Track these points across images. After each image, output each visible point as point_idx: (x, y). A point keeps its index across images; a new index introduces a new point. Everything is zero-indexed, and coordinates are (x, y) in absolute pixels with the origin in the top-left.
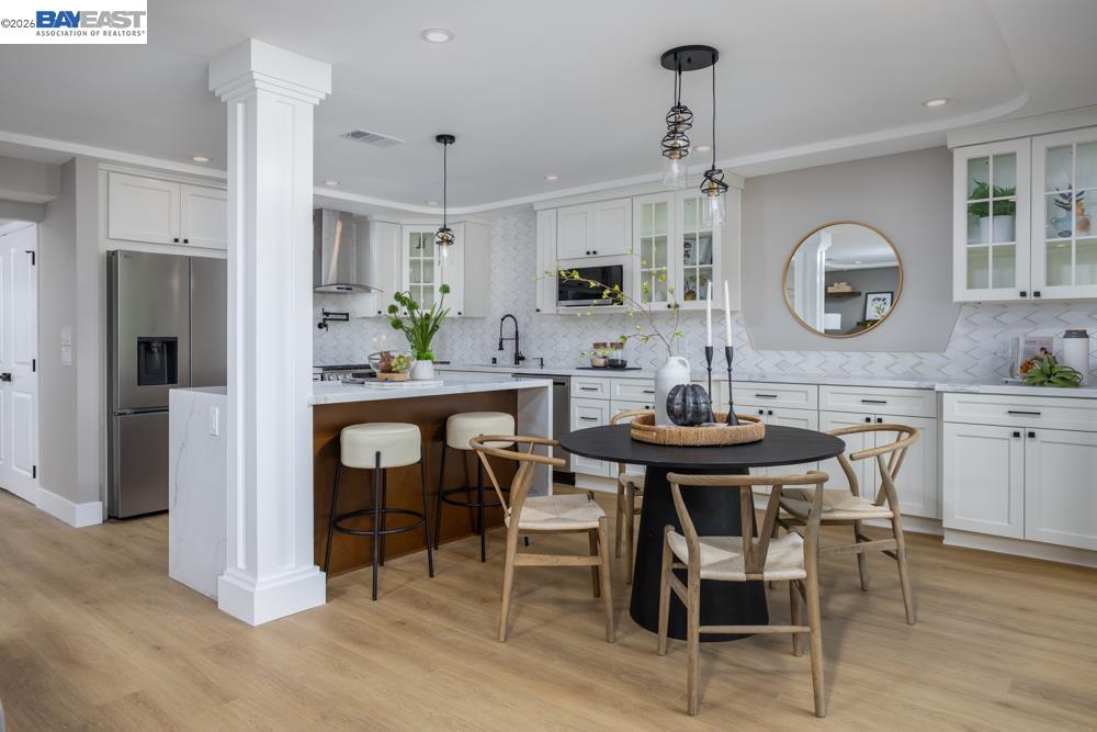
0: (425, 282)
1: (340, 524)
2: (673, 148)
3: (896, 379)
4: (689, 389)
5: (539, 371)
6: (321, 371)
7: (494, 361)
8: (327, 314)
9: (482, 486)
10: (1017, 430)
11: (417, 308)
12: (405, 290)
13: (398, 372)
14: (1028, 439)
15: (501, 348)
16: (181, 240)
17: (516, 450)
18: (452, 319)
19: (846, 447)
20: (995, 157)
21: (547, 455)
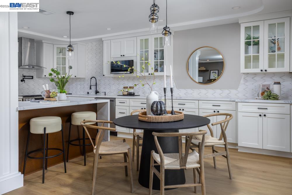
0: (62, 65)
1: (30, 155)
2: (153, 19)
3: (223, 98)
4: (159, 103)
5: (104, 97)
6: (22, 97)
7: (88, 93)
8: (25, 76)
9: (84, 138)
10: (260, 114)
11: (60, 74)
12: (55, 68)
13: (52, 98)
14: (264, 117)
15: (91, 89)
17: (97, 126)
18: (73, 78)
19: (211, 121)
20: (253, 27)
21: (108, 127)
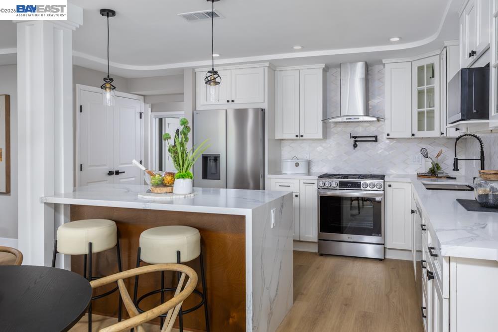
8: (354, 137)
16: (230, 101)
